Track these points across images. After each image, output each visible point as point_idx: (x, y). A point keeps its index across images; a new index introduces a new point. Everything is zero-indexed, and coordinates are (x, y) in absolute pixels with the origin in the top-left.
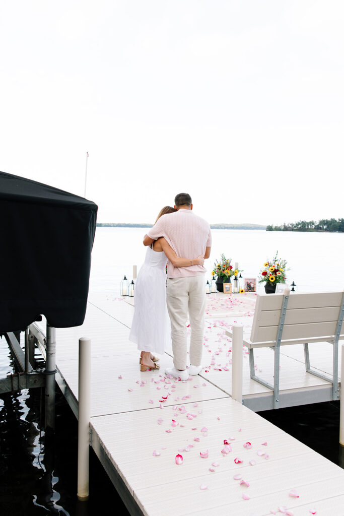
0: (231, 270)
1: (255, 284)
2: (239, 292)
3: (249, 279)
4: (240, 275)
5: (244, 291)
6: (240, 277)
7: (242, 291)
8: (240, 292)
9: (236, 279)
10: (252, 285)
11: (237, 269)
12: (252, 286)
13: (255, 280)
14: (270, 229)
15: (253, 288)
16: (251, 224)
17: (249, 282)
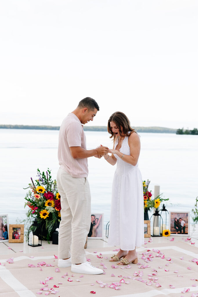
0: (149, 200)
1: (187, 222)
2: (161, 235)
3: (178, 214)
4: (164, 207)
5: (170, 232)
6: (164, 209)
7: (167, 233)
8: (164, 235)
9: (157, 214)
10: (182, 223)
11: (158, 197)
12: (182, 225)
13: (187, 214)
14: (180, 132)
15: (184, 228)
16: (160, 128)
17: (178, 218)
